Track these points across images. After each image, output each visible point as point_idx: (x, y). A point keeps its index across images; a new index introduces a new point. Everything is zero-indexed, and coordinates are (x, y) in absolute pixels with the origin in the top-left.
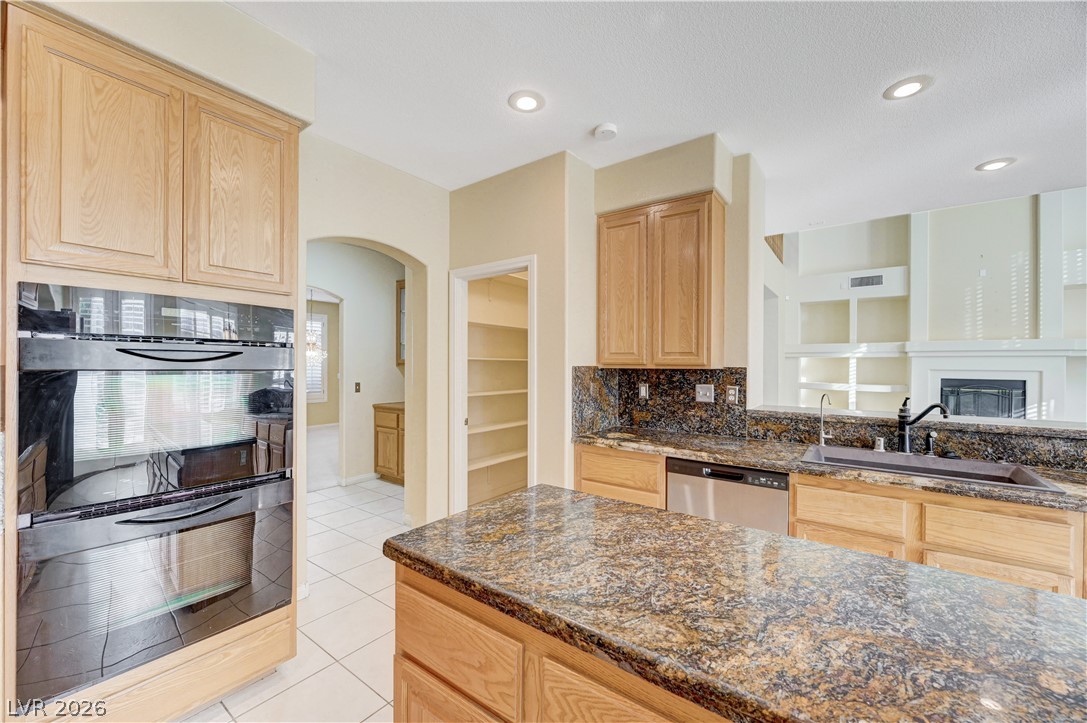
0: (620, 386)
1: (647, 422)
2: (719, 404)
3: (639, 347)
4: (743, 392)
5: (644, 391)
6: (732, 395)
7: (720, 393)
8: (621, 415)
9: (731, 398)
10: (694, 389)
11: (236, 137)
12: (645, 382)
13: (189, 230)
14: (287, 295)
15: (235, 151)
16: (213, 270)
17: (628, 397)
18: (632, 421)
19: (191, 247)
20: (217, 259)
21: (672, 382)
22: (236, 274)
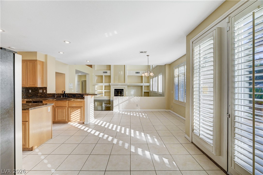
0: (26, 90)
1: (31, 97)
2: (43, 93)
3: (25, 83)
4: (46, 91)
5: (30, 91)
6: (45, 91)
7: (43, 91)
8: (26, 96)
9: (45, 92)
10: (39, 90)
12: (31, 90)
17: (27, 92)
18: (28, 96)
21: (35, 89)
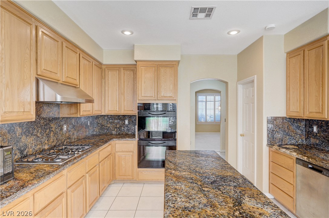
0: (306, 126)
1: (317, 144)
3: (301, 109)
5: (315, 129)
8: (306, 139)
11: (165, 70)
12: (316, 125)
13: (158, 90)
14: (175, 100)
15: (165, 72)
16: (162, 97)
17: (309, 131)
18: (310, 140)
19: (158, 93)
20: (162, 95)
21: (328, 126)
22: (166, 97)
